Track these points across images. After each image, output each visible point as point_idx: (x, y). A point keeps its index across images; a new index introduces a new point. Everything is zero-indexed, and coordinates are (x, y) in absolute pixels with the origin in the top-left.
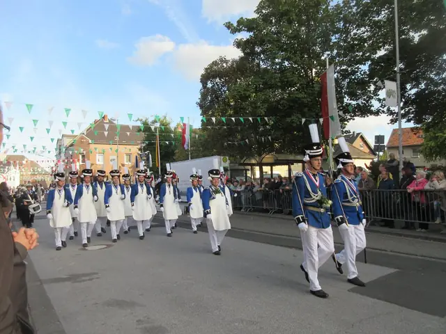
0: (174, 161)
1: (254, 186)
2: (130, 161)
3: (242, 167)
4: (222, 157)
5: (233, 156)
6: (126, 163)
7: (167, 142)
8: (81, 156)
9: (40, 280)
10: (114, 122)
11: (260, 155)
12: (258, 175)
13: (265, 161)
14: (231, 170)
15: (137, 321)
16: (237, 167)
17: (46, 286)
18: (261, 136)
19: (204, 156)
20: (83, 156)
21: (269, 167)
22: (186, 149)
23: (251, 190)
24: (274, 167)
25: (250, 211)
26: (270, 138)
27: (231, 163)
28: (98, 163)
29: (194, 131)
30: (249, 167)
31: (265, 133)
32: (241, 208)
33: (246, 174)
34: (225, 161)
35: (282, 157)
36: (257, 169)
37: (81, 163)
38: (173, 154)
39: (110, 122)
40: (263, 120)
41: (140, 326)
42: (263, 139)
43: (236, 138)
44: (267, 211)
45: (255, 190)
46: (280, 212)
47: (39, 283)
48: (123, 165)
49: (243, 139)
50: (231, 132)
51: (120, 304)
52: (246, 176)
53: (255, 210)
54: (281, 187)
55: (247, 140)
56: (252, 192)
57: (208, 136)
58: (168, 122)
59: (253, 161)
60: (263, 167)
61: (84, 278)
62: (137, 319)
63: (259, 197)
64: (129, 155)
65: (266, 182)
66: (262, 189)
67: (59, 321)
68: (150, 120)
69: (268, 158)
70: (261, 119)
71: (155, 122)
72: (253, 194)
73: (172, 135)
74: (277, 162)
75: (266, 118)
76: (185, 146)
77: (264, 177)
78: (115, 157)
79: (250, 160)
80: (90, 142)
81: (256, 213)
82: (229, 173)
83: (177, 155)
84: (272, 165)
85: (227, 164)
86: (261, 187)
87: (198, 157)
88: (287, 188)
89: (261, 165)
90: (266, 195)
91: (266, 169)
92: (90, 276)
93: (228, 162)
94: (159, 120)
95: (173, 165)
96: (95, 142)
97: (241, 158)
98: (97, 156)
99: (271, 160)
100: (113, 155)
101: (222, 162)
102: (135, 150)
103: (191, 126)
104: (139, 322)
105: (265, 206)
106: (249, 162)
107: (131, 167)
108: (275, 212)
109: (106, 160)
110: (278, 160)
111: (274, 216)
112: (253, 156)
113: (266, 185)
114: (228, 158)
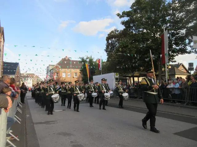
0: (95, 75)
1: (130, 86)
2: (76, 75)
3: (124, 78)
4: (115, 73)
5: (121, 73)
6: (74, 77)
7: (92, 67)
8: (56, 74)
10: (70, 59)
11: (133, 72)
12: (132, 82)
13: (135, 75)
14: (120, 79)
15: (71, 142)
16: (122, 78)
19: (108, 73)
20: (57, 74)
26: (137, 64)
27: (119, 76)
28: (63, 76)
29: (103, 63)
30: (128, 78)
34: (117, 75)
36: (132, 78)
38: (95, 73)
39: (69, 60)
41: (72, 144)
42: (134, 65)
43: (122, 65)
44: (136, 98)
45: (130, 88)
48: (73, 77)
50: (119, 63)
51: (65, 134)
52: (127, 82)
55: (127, 66)
56: (129, 89)
57: (110, 64)
58: (92, 58)
59: (130, 75)
61: (51, 123)
62: (71, 141)
63: (132, 91)
64: (76, 73)
65: (135, 84)
68: (85, 58)
69: (136, 73)
70: (133, 55)
71: (87, 58)
73: (94, 63)
75: (135, 55)
76: (100, 69)
77: (135, 82)
78: (70, 74)
79: (128, 74)
80: (60, 68)
83: (96, 73)
84: (138, 77)
85: (118, 77)
86: (133, 87)
87: (105, 73)
89: (133, 77)
90: (136, 90)
91: (136, 79)
92: (54, 122)
93: (118, 75)
94: (89, 58)
95: (94, 77)
96: (62, 68)
97: (124, 74)
98: (63, 74)
99: (138, 75)
100: (69, 73)
101: (116, 76)
102: (78, 71)
103: (102, 60)
104: (72, 142)
105: (135, 96)
106: (128, 75)
107: (77, 78)
108: (140, 98)
109: (66, 75)
110: (141, 74)
111: (139, 100)
112: (130, 73)
113: (135, 86)
114: (118, 73)
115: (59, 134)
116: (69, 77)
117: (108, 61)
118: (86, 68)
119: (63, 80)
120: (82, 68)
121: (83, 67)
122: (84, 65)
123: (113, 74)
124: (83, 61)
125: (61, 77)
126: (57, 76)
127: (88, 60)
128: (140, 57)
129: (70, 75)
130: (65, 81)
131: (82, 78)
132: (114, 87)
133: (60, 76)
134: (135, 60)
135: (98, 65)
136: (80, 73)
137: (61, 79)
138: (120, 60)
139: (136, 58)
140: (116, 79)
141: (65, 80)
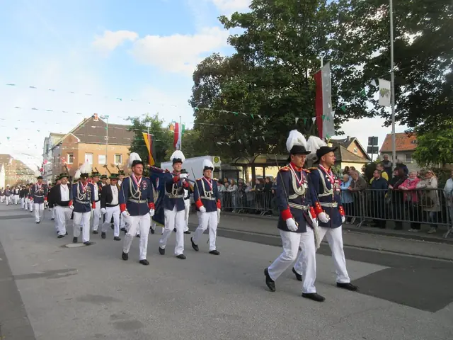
0: (165, 161)
1: (246, 187)
2: (120, 161)
3: (234, 168)
4: (214, 157)
5: (226, 157)
6: (115, 164)
8: (69, 156)
9: (13, 277)
10: (105, 121)
11: (252, 155)
12: (250, 177)
13: (257, 161)
14: (222, 170)
15: (112, 316)
16: (229, 167)
17: (18, 282)
19: (196, 156)
21: (262, 168)
23: (242, 191)
24: (266, 168)
25: (241, 212)
27: (221, 164)
29: (185, 131)
30: (241, 168)
32: (231, 210)
33: (238, 174)
34: (217, 162)
36: (250, 169)
37: (69, 163)
38: (165, 155)
39: (101, 123)
41: (114, 321)
43: (229, 138)
44: (259, 212)
45: (246, 190)
47: (11, 279)
48: (113, 166)
49: (235, 139)
50: (224, 133)
51: (96, 299)
52: (238, 178)
53: (247, 211)
55: (240, 141)
56: (244, 192)
57: (200, 136)
58: (159, 121)
59: (246, 162)
60: (256, 168)
61: (59, 274)
62: (112, 314)
63: (250, 198)
64: (119, 155)
65: (258, 182)
66: (254, 189)
67: (26, 316)
68: (141, 120)
69: (260, 158)
70: (254, 116)
71: (147, 121)
72: (245, 195)
74: (269, 162)
75: (259, 116)
77: (256, 178)
78: (104, 157)
79: (243, 160)
80: (79, 141)
81: (247, 215)
82: (220, 173)
84: (264, 166)
85: (218, 165)
86: (253, 187)
87: (189, 157)
89: (253, 165)
90: (258, 196)
91: (259, 171)
92: (67, 272)
93: (220, 162)
94: (150, 119)
96: (84, 141)
97: (233, 159)
98: (86, 156)
99: (264, 161)
100: (103, 154)
102: (124, 150)
103: (183, 126)
104: (114, 316)
105: (257, 208)
106: (241, 163)
108: (267, 213)
109: (95, 160)
110: (270, 160)
111: (265, 217)
112: (246, 156)
113: (258, 186)
114: (219, 158)
115: (82, 299)
117: (197, 127)
118: (144, 143)
120: (133, 143)
122: (141, 136)
124: (138, 128)
126: (71, 161)
127: (149, 125)
128: (268, 121)
129: (105, 160)
133: (79, 162)
134: (258, 128)
135: (172, 136)
138: (225, 127)
139: (259, 123)
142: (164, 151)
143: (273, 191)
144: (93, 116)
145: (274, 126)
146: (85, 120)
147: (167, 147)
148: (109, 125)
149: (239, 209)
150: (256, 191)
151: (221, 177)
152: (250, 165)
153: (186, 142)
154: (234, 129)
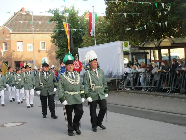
0: (82, 46)
1: (153, 68)
2: (44, 47)
3: (142, 51)
4: (124, 42)
5: (134, 41)
6: (41, 49)
7: (75, 30)
8: (4, 45)
10: (31, 13)
11: (158, 39)
12: (157, 59)
13: (163, 44)
14: (133, 54)
16: (137, 51)
18: (159, 22)
19: (108, 41)
20: (6, 45)
21: (167, 50)
22: (92, 35)
23: (150, 72)
24: (171, 50)
25: (150, 91)
26: (166, 23)
27: (132, 47)
28: (18, 50)
29: (98, 19)
30: (148, 51)
31: (163, 19)
32: (140, 89)
33: (146, 56)
34: (126, 46)
35: (178, 41)
36: (157, 51)
37: (4, 51)
38: (82, 40)
39: (28, 16)
40: (159, 5)
42: (160, 24)
43: (137, 24)
44: (165, 91)
45: (154, 71)
46: (177, 91)
48: (39, 51)
49: (142, 25)
50: (131, 20)
52: (146, 59)
53: (154, 90)
54: (177, 69)
55: (145, 26)
56: (151, 73)
57: (111, 24)
58: (76, 11)
59: (152, 45)
60: (162, 50)
63: (157, 78)
64: (44, 42)
65: (163, 64)
66: (160, 70)
69: (166, 41)
70: (158, 4)
71: (65, 11)
72: (152, 75)
73: (79, 22)
74: (174, 45)
75: (163, 4)
76: (91, 33)
77: (163, 59)
78: (31, 45)
79: (149, 43)
80: (11, 32)
81: (156, 93)
82: (130, 56)
83: (84, 41)
84: (169, 48)
85: (128, 49)
86: (160, 68)
87: (102, 42)
88: (183, 69)
89: (159, 48)
90: (163, 76)
91: (164, 52)
93: (129, 46)
94: (68, 10)
95: (80, 50)
96: (15, 32)
97: (142, 42)
98: (17, 44)
99: (169, 44)
101: (124, 46)
102: (48, 37)
103: (96, 15)
105: (164, 87)
106: (148, 46)
107: (47, 52)
108: (172, 92)
109: (25, 47)
110: (174, 43)
111: (171, 95)
112: (152, 41)
113: (163, 68)
114: (128, 42)
116: (31, 52)
118: (64, 32)
119: (19, 56)
120: (55, 31)
121: (57, 30)
122: (60, 25)
123: (118, 43)
124: (58, 18)
125: (14, 51)
126: (6, 49)
127: (67, 15)
128: (172, 8)
129: (32, 48)
130: (23, 59)
131: (56, 52)
132: (121, 71)
133: (12, 49)
134: (162, 13)
135: (87, 24)
136: (53, 42)
137: (15, 56)
138: (132, 14)
139: (165, 10)
140: (124, 55)
141: (22, 56)
142: (81, 37)
143: (177, 72)
144: (21, 10)
145: (177, 12)
146: (15, 14)
147: (83, 33)
148: (34, 17)
149: (147, 88)
150: (162, 72)
151: (130, 60)
152: (156, 48)
153: (99, 29)
154: (141, 16)
